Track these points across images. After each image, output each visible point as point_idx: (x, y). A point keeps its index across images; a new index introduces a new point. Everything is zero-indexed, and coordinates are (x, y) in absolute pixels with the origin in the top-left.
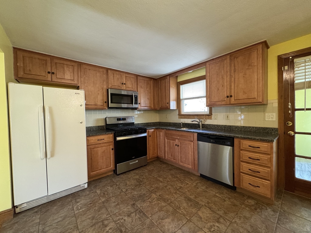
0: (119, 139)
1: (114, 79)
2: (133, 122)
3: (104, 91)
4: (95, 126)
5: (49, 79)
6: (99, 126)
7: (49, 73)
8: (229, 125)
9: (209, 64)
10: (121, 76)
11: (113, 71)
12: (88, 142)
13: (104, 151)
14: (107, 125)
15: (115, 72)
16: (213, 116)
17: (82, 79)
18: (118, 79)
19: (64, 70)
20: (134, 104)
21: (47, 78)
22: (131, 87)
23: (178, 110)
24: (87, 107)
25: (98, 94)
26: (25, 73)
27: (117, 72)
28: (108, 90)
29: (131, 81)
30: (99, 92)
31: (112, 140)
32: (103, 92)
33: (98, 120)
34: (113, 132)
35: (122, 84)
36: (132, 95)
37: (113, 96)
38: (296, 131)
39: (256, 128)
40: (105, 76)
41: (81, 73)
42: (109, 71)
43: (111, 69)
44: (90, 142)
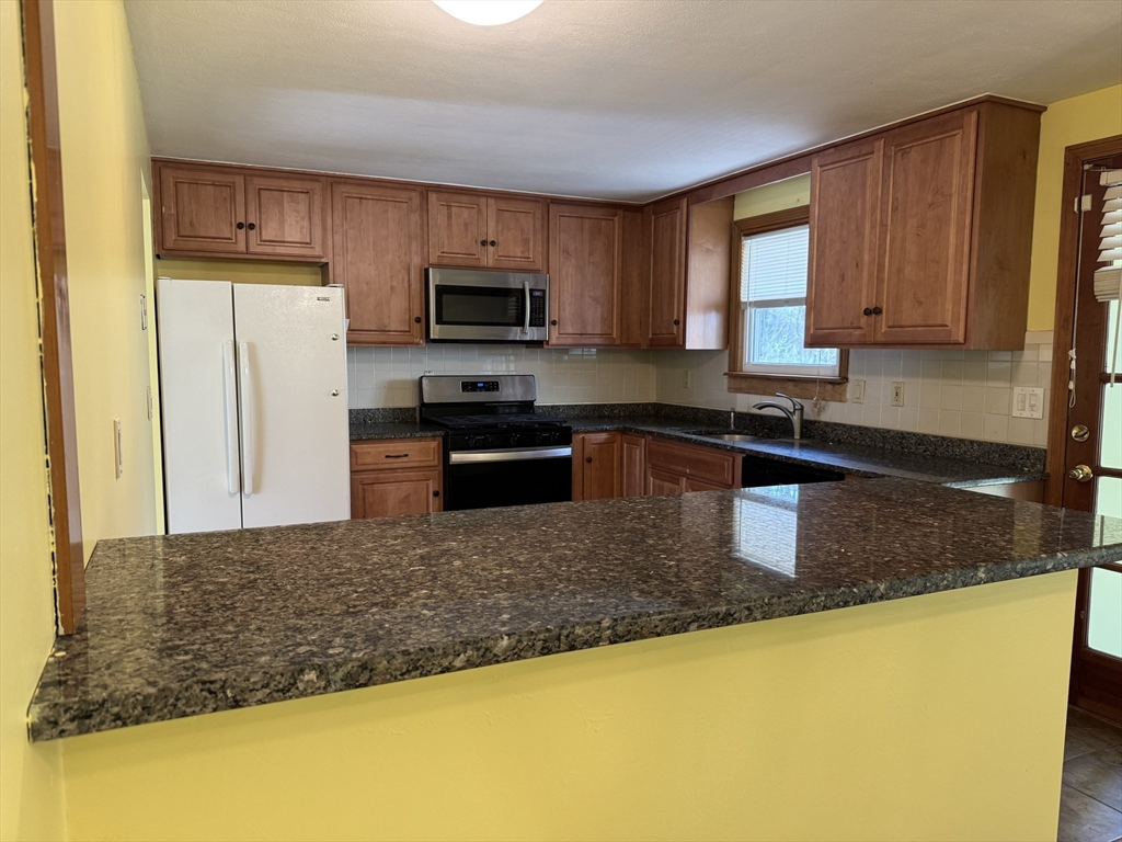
1: (450, 225)
2: (529, 399)
3: (412, 275)
4: (380, 406)
5: (241, 247)
6: (394, 410)
7: (240, 226)
8: (901, 429)
9: (821, 166)
10: (479, 211)
11: (446, 196)
12: (354, 460)
13: (407, 497)
14: (423, 405)
15: (456, 197)
16: (850, 387)
17: (338, 238)
18: (466, 225)
19: (281, 213)
20: (531, 325)
21: (236, 243)
22: (519, 255)
23: (727, 352)
24: (355, 337)
25: (392, 288)
26: (181, 234)
27: (464, 199)
28: (427, 271)
29: (522, 230)
30: (395, 284)
31: (436, 462)
32: (409, 280)
33: (392, 386)
34: (437, 433)
35: (484, 243)
36: (523, 291)
37: (445, 298)
38: (1105, 463)
39: (980, 444)
40: (415, 217)
41: (335, 217)
42: (433, 197)
43: (439, 189)
44: (360, 461)
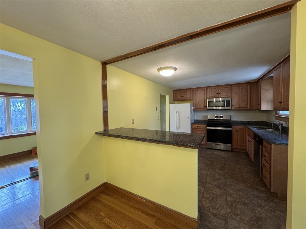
0: (208, 128)
1: (211, 92)
5: (182, 99)
6: (205, 120)
7: (182, 96)
10: (217, 89)
13: (201, 133)
14: (208, 119)
17: (194, 96)
19: (187, 94)
20: (226, 106)
26: (175, 98)
27: (214, 87)
28: (207, 99)
29: (226, 90)
31: (205, 128)
34: (206, 124)
36: (225, 101)
37: (210, 103)
40: (205, 92)
41: (194, 93)
42: (209, 88)
44: (193, 127)
